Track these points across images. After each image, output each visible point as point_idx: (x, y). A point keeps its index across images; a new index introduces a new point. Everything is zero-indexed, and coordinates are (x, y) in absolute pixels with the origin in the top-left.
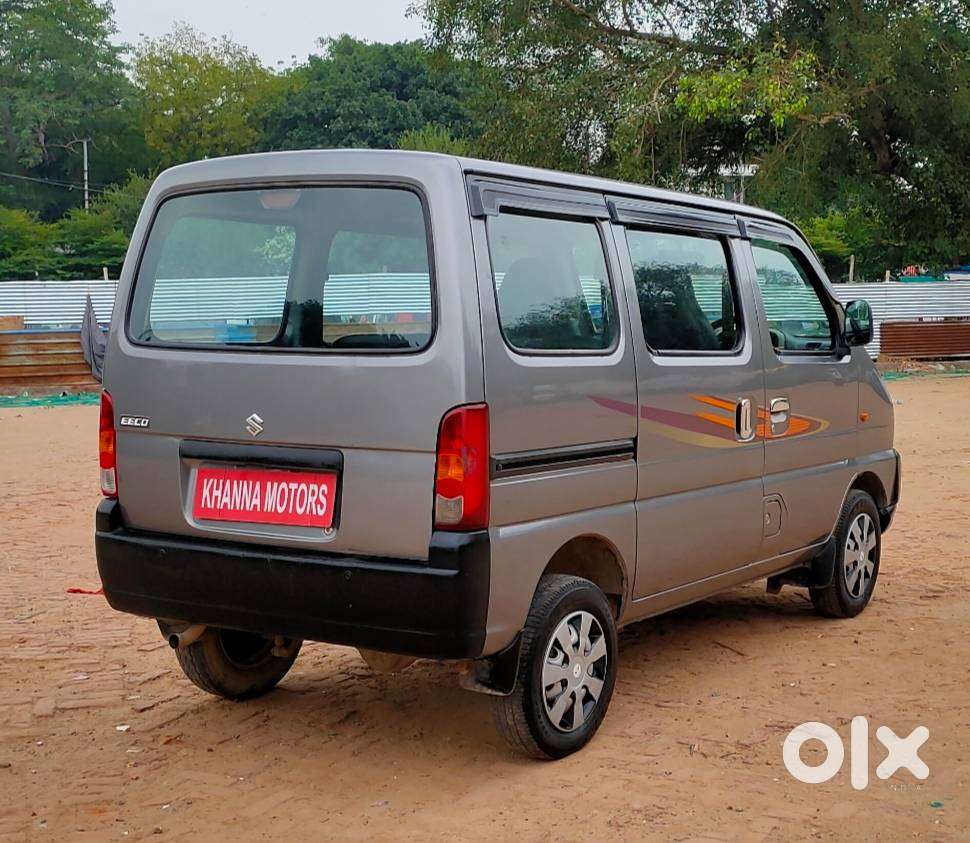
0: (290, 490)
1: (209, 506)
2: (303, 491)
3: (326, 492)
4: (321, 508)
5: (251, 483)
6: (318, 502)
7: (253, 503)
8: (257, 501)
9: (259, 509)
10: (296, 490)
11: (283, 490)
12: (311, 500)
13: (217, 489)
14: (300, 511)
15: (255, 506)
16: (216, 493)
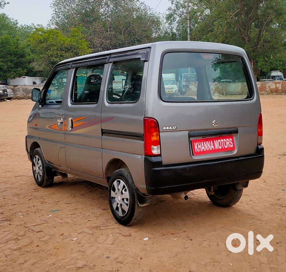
0: (221, 142)
1: (198, 151)
2: (225, 141)
3: (232, 140)
4: (232, 145)
5: (209, 142)
6: (230, 143)
7: (211, 148)
8: (213, 147)
9: (214, 149)
10: (223, 141)
11: (219, 142)
12: (228, 143)
13: (199, 145)
14: (226, 147)
15: (212, 148)
16: (199, 147)
